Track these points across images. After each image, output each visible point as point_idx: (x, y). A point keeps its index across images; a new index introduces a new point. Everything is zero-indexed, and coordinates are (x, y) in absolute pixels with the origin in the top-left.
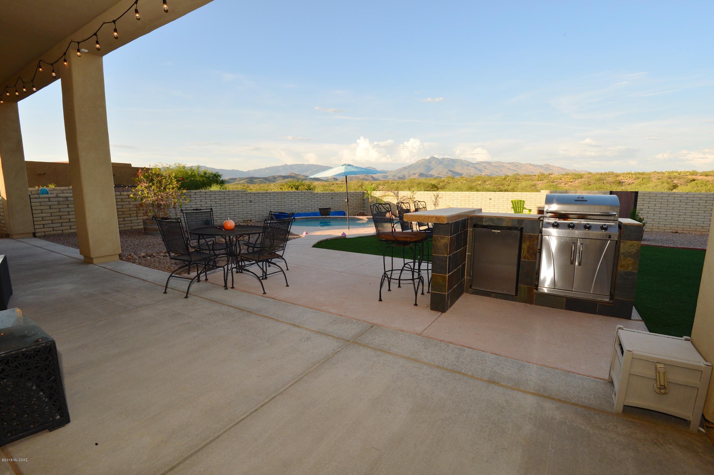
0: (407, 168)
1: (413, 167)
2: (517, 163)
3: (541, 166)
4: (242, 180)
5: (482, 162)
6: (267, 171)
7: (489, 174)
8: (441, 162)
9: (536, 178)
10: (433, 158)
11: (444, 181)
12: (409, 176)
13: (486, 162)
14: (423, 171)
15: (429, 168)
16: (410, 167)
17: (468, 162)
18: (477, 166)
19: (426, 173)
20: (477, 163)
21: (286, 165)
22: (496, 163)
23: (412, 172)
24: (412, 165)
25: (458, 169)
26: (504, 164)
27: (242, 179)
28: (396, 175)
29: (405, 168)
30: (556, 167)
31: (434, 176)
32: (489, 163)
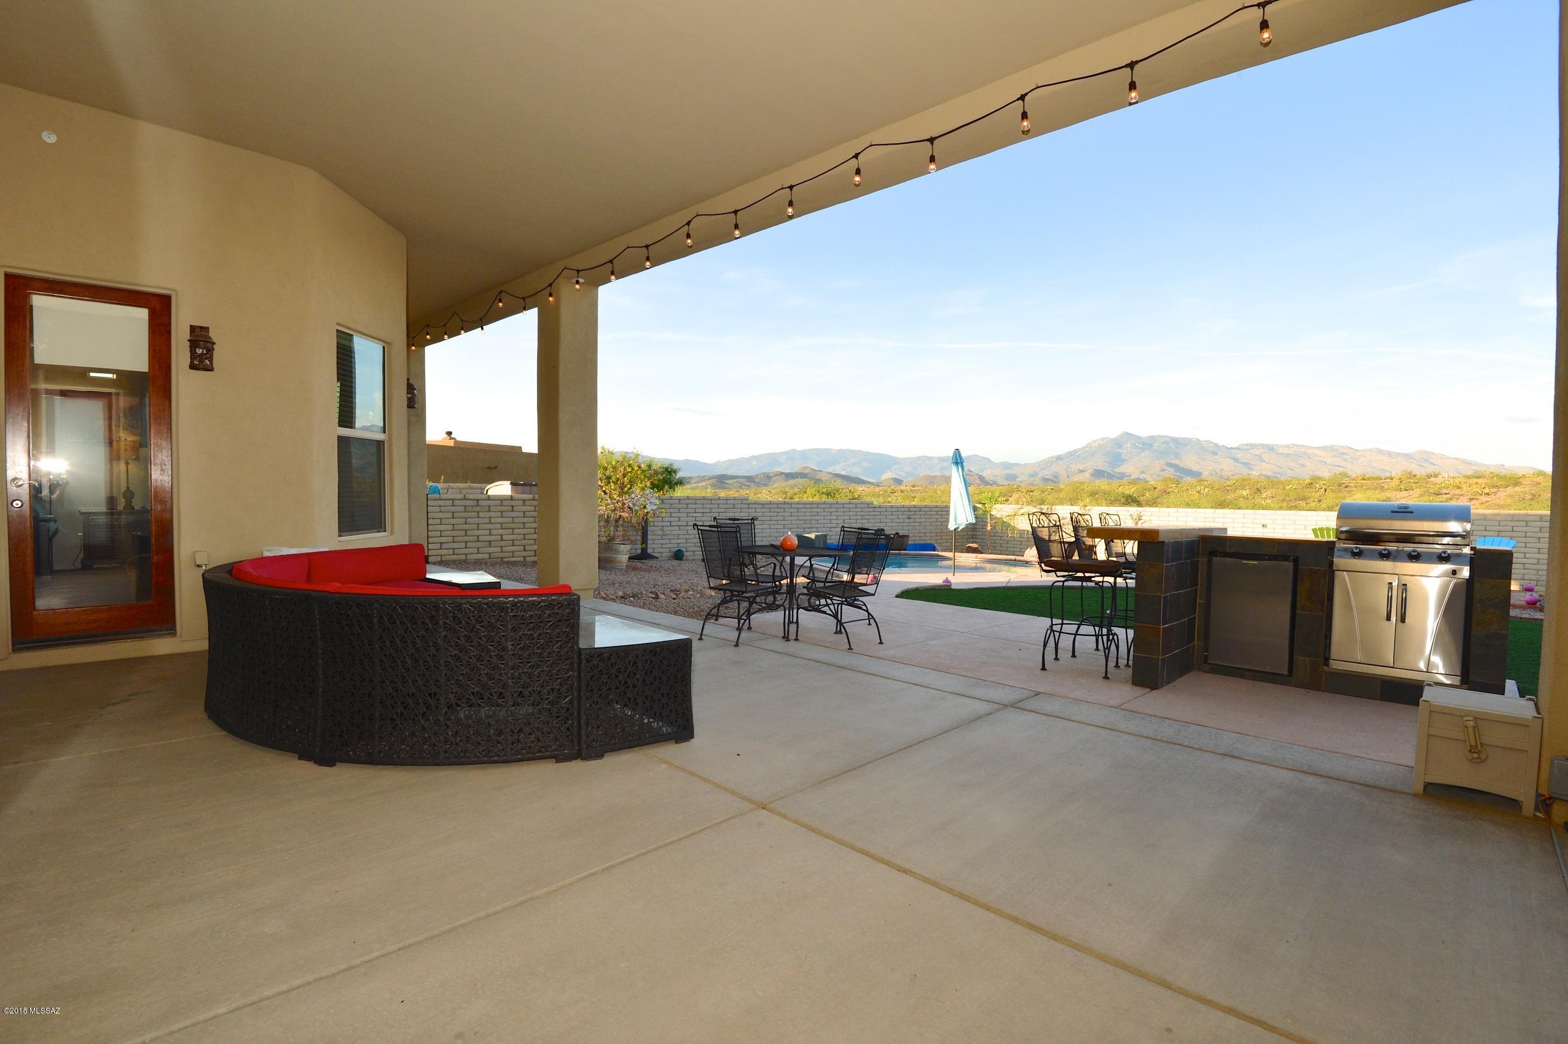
0: (1063, 459)
1: (1078, 457)
2: (1342, 447)
3: (1407, 456)
4: (704, 480)
5: (1253, 446)
6: (754, 463)
7: (1270, 473)
8: (1147, 444)
9: (1396, 483)
10: (1128, 435)
11: (1155, 488)
12: (1068, 477)
13: (1263, 446)
14: (1101, 464)
15: (1117, 459)
16: (1072, 455)
17: (1217, 445)
18: (1239, 455)
19: (1109, 470)
20: (1237, 448)
21: (794, 450)
22: (1287, 446)
23: (1074, 467)
24: (1075, 451)
25: (1189, 461)
26: (1310, 451)
27: (703, 479)
28: (1037, 474)
29: (1059, 458)
30: (1449, 458)
31: (1130, 476)
32: (1271, 448)
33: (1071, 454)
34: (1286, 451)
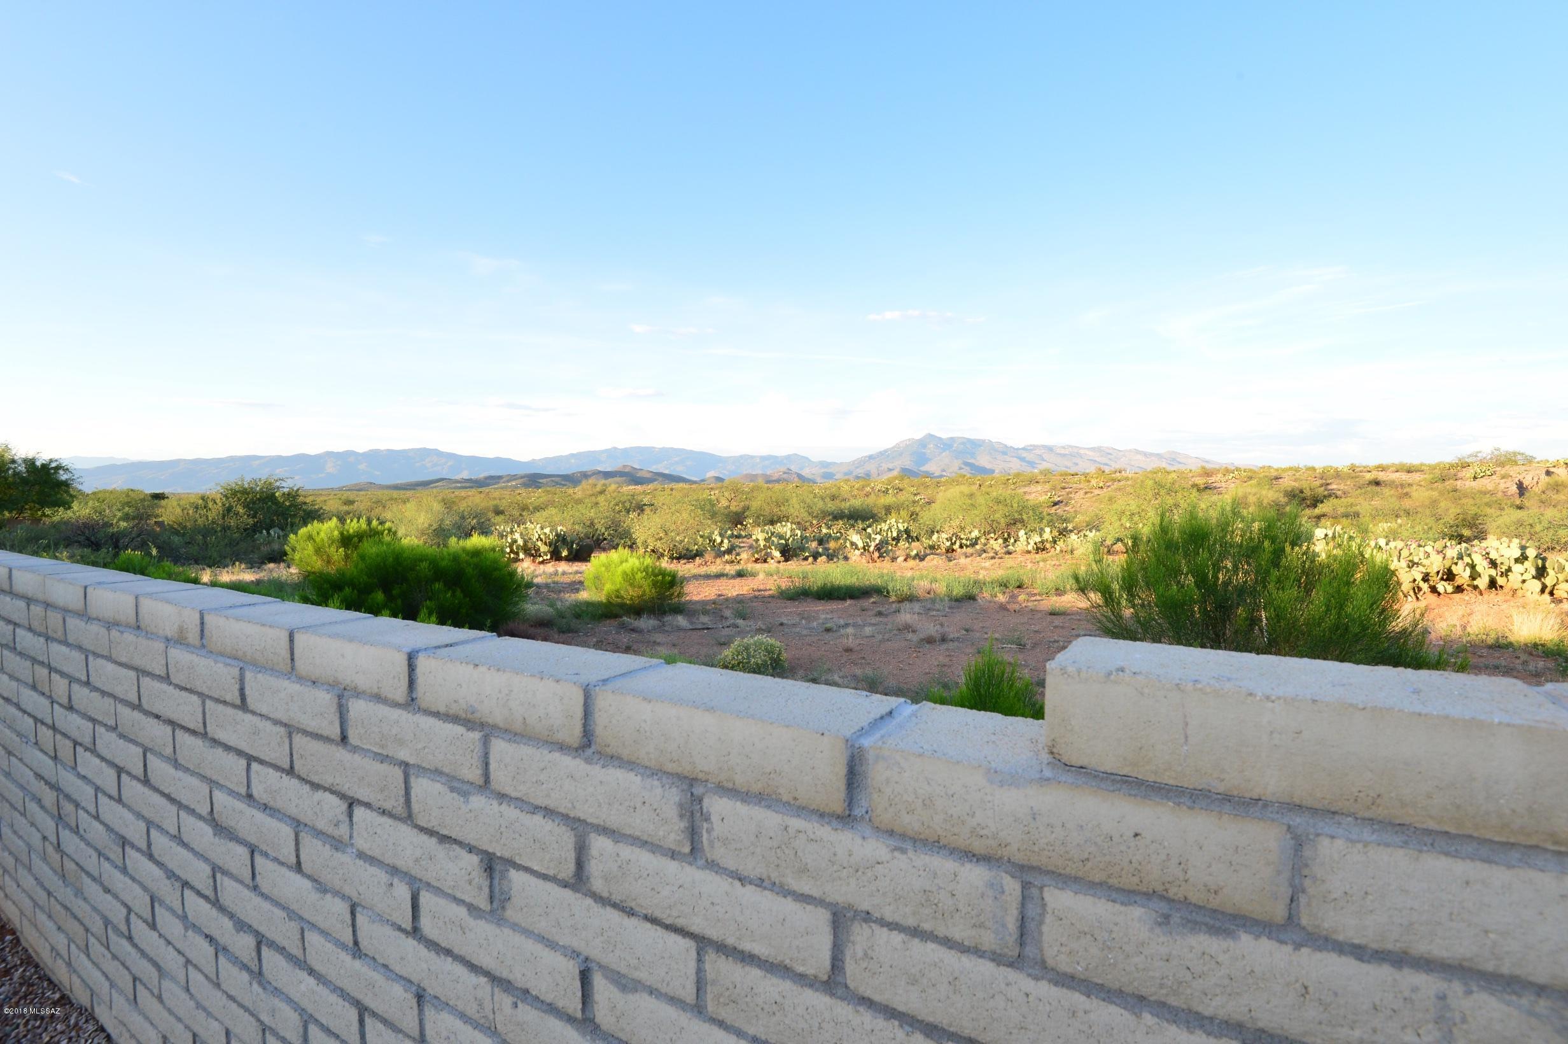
0: (875, 458)
1: (888, 456)
2: (1108, 448)
3: (1159, 456)
4: (515, 480)
5: (1035, 447)
6: (573, 461)
8: (946, 445)
10: (931, 437)
13: (1044, 447)
14: (907, 463)
15: (923, 459)
17: (1006, 446)
18: (1024, 454)
19: (915, 469)
20: (1023, 449)
21: (615, 448)
22: (1064, 447)
23: (885, 466)
24: (886, 451)
25: (983, 461)
26: (1082, 452)
27: (513, 477)
28: (851, 472)
29: (871, 457)
30: (1191, 458)
32: (1050, 449)
33: (881, 454)
34: (1063, 452)
